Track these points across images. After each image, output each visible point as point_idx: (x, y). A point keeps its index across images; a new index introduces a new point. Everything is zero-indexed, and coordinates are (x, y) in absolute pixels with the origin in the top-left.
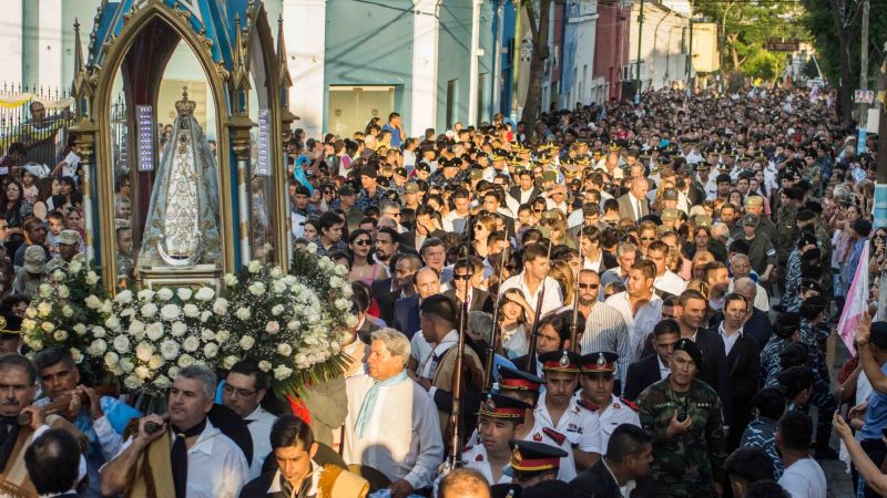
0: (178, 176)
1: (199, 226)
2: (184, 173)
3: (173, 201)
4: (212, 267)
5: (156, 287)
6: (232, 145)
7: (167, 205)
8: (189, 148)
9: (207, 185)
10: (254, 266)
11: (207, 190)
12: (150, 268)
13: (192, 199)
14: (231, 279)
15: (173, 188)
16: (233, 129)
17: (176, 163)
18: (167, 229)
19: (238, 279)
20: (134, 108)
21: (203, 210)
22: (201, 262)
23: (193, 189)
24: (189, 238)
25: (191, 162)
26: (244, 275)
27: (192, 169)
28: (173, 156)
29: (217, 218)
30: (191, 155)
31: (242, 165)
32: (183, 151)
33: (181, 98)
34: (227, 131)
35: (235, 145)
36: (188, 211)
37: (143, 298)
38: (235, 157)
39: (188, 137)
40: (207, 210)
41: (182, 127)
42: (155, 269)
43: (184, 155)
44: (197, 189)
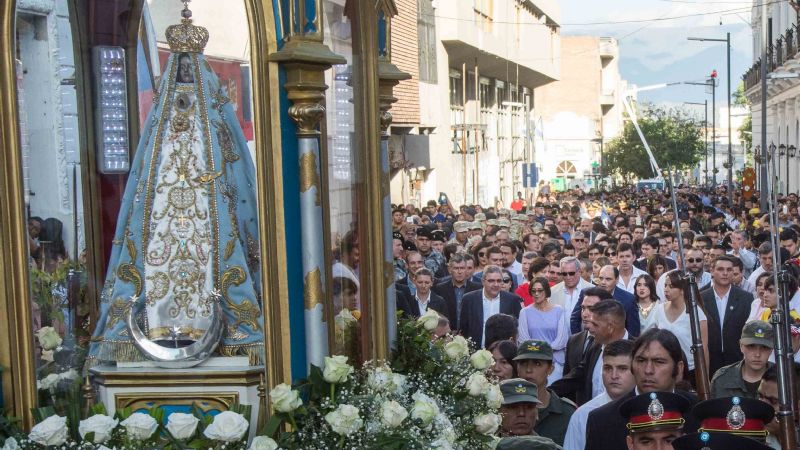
0: (172, 176)
1: (215, 279)
2: (183, 170)
3: (162, 226)
4: (241, 364)
5: (126, 406)
6: (287, 102)
7: (147, 235)
8: (194, 119)
9: (231, 194)
10: (336, 367)
11: (232, 206)
12: (114, 364)
13: (200, 223)
14: (286, 397)
15: (160, 202)
16: (287, 65)
17: (167, 150)
18: (149, 285)
19: (301, 395)
20: (90, 52)
21: (223, 244)
22: (219, 352)
23: (203, 204)
24: (194, 305)
25: (198, 149)
26: (315, 388)
27: (201, 163)
28: (161, 135)
29: (253, 263)
30: (198, 134)
31: (307, 146)
32: (182, 126)
33: (178, 20)
34: (274, 69)
35: (292, 102)
36: (192, 248)
37: (90, 436)
38: (292, 130)
39: (194, 98)
40: (232, 246)
41: (179, 79)
42: (124, 367)
43: (184, 135)
44: (211, 203)
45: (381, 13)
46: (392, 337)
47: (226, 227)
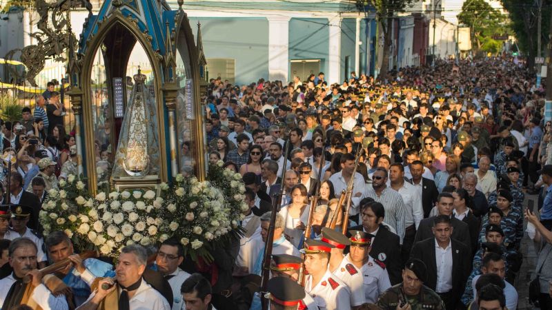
0: (135, 121)
1: (148, 152)
2: (139, 119)
3: (132, 136)
4: (155, 177)
5: (122, 190)
6: (165, 102)
7: (128, 139)
8: (142, 103)
9: (153, 126)
10: (179, 177)
11: (153, 129)
12: (119, 178)
13: (143, 135)
14: (165, 186)
15: (132, 128)
16: (165, 92)
17: (134, 113)
18: (129, 154)
19: (169, 185)
20: (112, 80)
21: (150, 141)
22: (149, 174)
23: (144, 129)
24: (142, 159)
25: (143, 112)
26: (173, 183)
27: (144, 116)
28: (132, 108)
30: (143, 108)
31: (171, 114)
32: (138, 105)
34: (161, 92)
35: (167, 101)
36: (141, 142)
37: (112, 198)
38: (167, 109)
39: (141, 97)
40: (153, 142)
41: (137, 91)
42: (122, 178)
43: (139, 108)
44: (147, 129)
45: (201, 63)
46: (207, 169)
47: (151, 136)
